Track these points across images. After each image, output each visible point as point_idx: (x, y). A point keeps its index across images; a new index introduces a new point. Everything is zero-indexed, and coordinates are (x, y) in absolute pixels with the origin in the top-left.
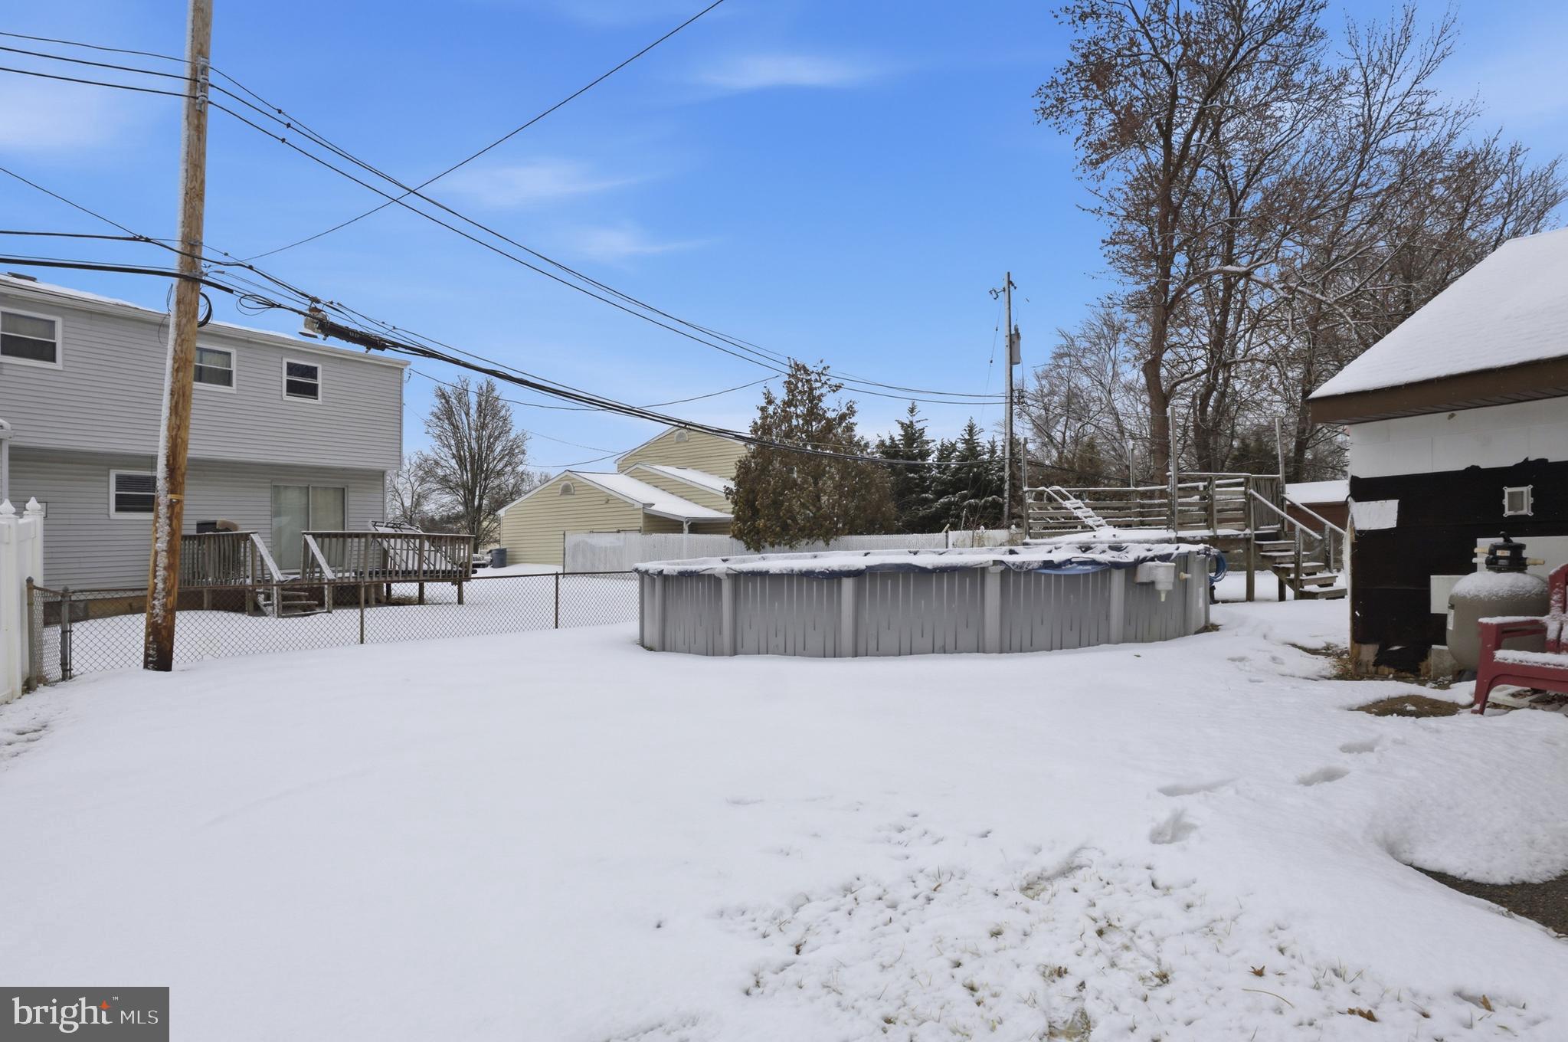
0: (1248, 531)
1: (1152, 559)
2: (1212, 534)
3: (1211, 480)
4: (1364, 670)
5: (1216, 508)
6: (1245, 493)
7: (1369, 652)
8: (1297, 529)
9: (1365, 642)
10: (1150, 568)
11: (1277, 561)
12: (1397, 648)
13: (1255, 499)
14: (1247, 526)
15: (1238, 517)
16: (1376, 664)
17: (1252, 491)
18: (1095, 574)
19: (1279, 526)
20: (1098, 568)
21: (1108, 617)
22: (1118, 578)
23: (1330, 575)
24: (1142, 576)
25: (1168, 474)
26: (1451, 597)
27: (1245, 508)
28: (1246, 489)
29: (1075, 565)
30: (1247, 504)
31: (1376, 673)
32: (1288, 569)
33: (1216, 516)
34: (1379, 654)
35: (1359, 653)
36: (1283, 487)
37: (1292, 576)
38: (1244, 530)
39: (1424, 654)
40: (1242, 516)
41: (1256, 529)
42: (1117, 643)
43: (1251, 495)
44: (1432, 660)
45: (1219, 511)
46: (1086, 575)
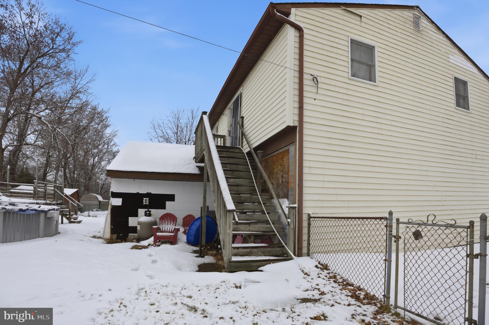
0: (54, 202)
1: (51, 210)
2: (46, 202)
3: (46, 184)
4: (113, 241)
5: (47, 194)
6: (54, 190)
7: (115, 236)
8: (70, 203)
9: (114, 234)
10: (52, 213)
11: (63, 212)
12: (121, 235)
13: (57, 192)
14: (54, 200)
15: (52, 197)
16: (117, 239)
17: (56, 190)
18: (35, 214)
19: (62, 201)
20: (37, 212)
21: (39, 229)
22: (42, 216)
23: (76, 216)
24: (49, 216)
25: (34, 181)
26: (138, 222)
27: (54, 195)
28: (54, 188)
29: (29, 211)
30: (54, 193)
31: (117, 241)
32: (67, 214)
33: (47, 196)
34: (117, 237)
35: (112, 237)
36: (63, 190)
37: (68, 216)
38: (53, 202)
39: (127, 236)
40: (53, 197)
41: (57, 202)
42: (42, 237)
43: (56, 191)
44: (129, 237)
45: (48, 195)
46: (33, 214)
